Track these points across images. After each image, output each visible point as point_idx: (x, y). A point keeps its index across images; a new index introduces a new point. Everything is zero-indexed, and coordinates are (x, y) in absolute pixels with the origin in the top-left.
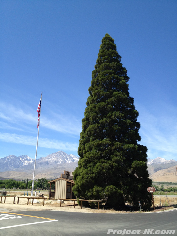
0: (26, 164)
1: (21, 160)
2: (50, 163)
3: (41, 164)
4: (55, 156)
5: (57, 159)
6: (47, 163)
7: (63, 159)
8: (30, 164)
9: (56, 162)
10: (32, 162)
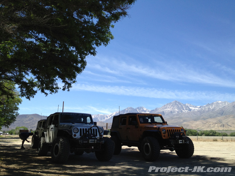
2: (166, 113)
4: (170, 106)
5: (173, 109)
6: (163, 113)
7: (178, 108)
9: (171, 112)
10: (148, 112)
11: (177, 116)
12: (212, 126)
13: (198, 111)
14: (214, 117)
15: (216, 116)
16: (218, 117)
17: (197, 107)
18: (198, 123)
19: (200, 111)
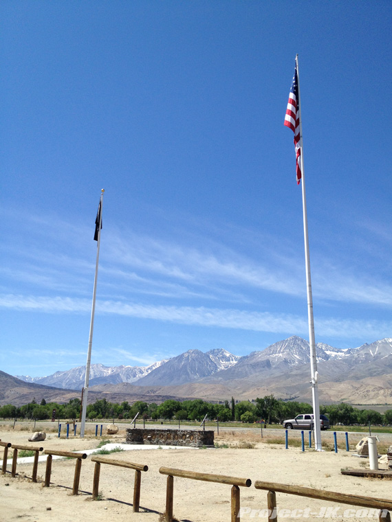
0: (223, 368)
1: (213, 360)
2: (274, 364)
3: (255, 366)
4: (282, 349)
5: (289, 354)
6: (268, 364)
7: (301, 353)
8: (232, 367)
9: (286, 361)
10: (235, 362)
11: (299, 372)
12: (372, 394)
13: (345, 360)
14: (378, 374)
15: (383, 371)
16: (387, 373)
17: (341, 352)
18: (342, 386)
19: (347, 359)
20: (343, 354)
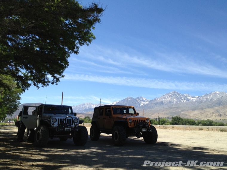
0: (142, 105)
1: (138, 101)
2: (165, 103)
3: (156, 104)
4: (169, 96)
5: (171, 99)
6: (162, 103)
7: (177, 98)
8: (146, 105)
9: (170, 102)
10: (147, 102)
11: (176, 106)
12: (209, 115)
13: (197, 101)
14: (212, 107)
15: (214, 106)
16: (216, 106)
18: (196, 112)
19: (198, 101)
20: (196, 99)
